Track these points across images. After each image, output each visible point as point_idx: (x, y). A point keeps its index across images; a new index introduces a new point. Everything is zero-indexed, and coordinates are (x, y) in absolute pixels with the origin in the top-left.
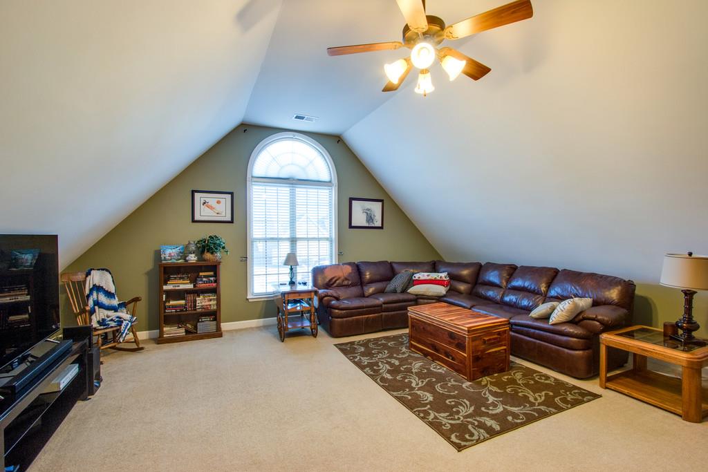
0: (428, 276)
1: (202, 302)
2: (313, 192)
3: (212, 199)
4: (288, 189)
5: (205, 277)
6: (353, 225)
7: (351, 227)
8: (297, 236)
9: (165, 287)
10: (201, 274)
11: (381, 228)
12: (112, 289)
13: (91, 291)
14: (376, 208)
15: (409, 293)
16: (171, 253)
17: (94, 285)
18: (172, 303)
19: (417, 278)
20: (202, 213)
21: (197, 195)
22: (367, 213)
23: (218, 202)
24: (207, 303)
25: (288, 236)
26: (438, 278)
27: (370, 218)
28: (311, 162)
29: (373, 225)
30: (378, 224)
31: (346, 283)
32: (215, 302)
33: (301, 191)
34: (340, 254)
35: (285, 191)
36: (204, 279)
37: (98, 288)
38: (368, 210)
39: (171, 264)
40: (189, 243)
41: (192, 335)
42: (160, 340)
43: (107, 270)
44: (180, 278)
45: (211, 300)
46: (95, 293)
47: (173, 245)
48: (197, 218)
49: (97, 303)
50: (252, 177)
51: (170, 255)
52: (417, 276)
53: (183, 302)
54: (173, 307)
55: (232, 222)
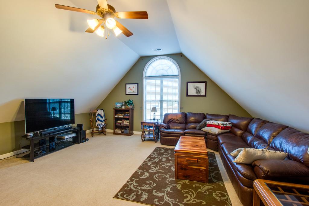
0: (213, 122)
1: (126, 123)
2: (170, 80)
3: (131, 86)
4: (160, 80)
5: (127, 114)
6: (188, 95)
7: (187, 96)
8: (164, 100)
9: (115, 116)
10: (126, 113)
11: (205, 96)
12: (103, 115)
13: (97, 115)
14: (202, 86)
15: (202, 131)
16: (118, 105)
17: (98, 114)
18: (118, 122)
19: (207, 123)
20: (129, 92)
21: (127, 85)
22: (196, 89)
23: (133, 87)
24: (127, 123)
25: (160, 100)
26: (217, 124)
27: (198, 91)
28: (170, 67)
29: (200, 95)
30: (203, 94)
31: (177, 122)
32: (129, 123)
33: (165, 81)
34: (181, 108)
35: (158, 81)
36: (127, 115)
37: (99, 115)
38: (197, 87)
39: (118, 109)
40: (123, 102)
41: (122, 134)
42: (114, 133)
43: (103, 110)
44: (120, 114)
45: (128, 122)
46: (98, 116)
47: (119, 103)
48: (127, 93)
49: (98, 119)
50: (146, 77)
51: (118, 106)
52: (208, 122)
53: (121, 122)
54: (118, 123)
55: (138, 94)
